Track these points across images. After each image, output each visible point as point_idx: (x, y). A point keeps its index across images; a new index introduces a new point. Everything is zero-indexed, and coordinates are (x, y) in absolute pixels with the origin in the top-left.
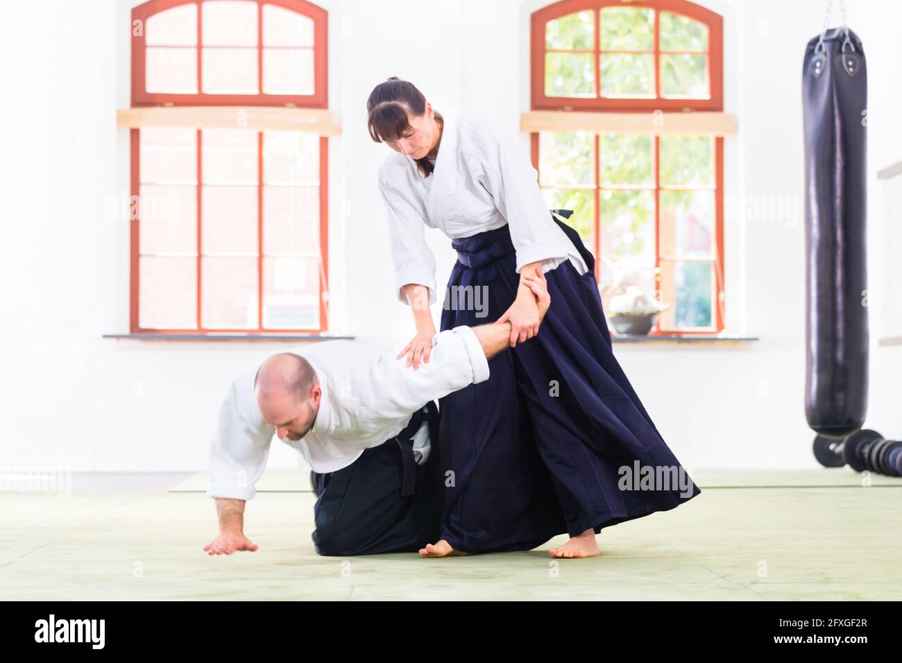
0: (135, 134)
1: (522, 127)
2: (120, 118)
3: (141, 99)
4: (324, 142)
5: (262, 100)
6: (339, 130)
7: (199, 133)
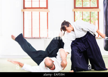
0: (24, 12)
1: (73, 11)
2: (22, 10)
3: (24, 8)
4: (47, 13)
5: (40, 8)
6: (49, 12)
7: (32, 12)
